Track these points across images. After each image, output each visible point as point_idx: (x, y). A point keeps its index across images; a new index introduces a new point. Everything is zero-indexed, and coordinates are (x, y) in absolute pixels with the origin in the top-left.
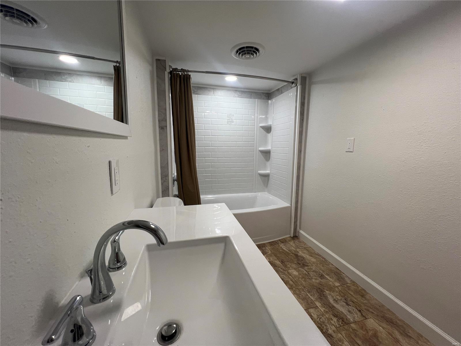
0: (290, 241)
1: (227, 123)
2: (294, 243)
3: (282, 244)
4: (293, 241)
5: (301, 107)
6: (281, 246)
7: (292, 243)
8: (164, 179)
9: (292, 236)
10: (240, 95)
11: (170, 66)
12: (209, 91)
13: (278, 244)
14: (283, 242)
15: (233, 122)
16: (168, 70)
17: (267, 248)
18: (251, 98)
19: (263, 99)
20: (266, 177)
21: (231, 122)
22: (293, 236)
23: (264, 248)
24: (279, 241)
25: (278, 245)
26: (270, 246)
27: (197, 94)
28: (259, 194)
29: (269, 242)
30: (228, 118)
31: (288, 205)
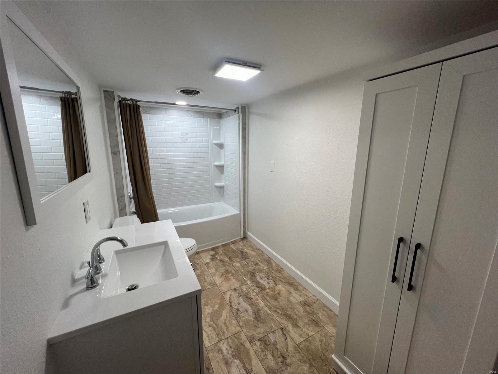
0: (239, 241)
1: (182, 141)
2: (243, 242)
3: (233, 245)
4: (242, 241)
5: (243, 132)
6: (231, 246)
7: (241, 243)
8: (120, 199)
9: (242, 237)
10: (193, 114)
11: (119, 96)
12: (161, 111)
13: (229, 245)
14: (233, 243)
15: (188, 139)
16: (117, 100)
17: (220, 249)
18: (204, 118)
19: (215, 118)
20: (222, 188)
21: (185, 140)
22: (243, 238)
23: (217, 250)
24: (231, 243)
26: (222, 248)
27: (148, 114)
28: (216, 204)
29: (222, 245)
30: (182, 136)
31: (238, 212)
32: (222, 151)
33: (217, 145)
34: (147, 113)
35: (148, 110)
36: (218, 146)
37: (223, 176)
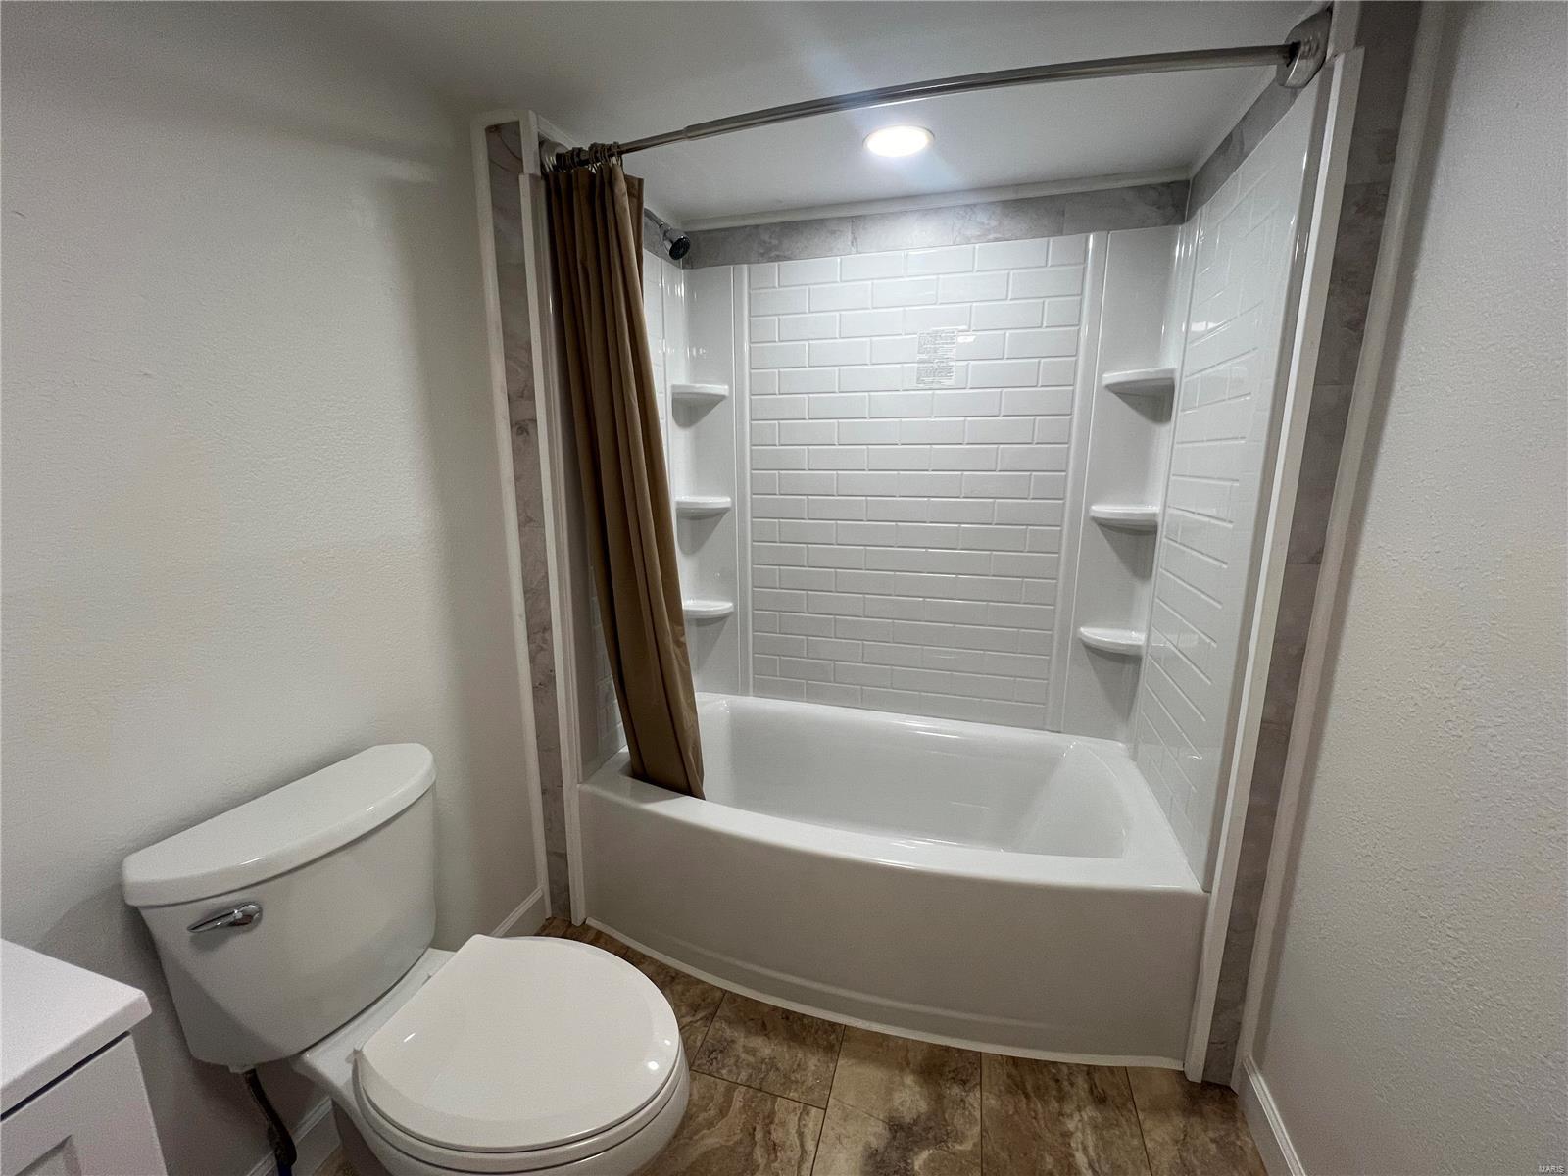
0: (1158, 1108)
1: (923, 382)
2: (1183, 1142)
3: (1089, 1112)
4: (1179, 1121)
6: (1071, 1125)
7: (1161, 1135)
8: (539, 636)
9: (1195, 1075)
10: (994, 223)
12: (833, 233)
13: (1062, 1098)
14: (1100, 1100)
15: (949, 371)
16: (530, 166)
17: (974, 1098)
18: (1060, 232)
19: (1142, 224)
21: (934, 373)
22: (1206, 1085)
23: (956, 1090)
24: (1081, 1082)
25: (1054, 1105)
26: (999, 1096)
27: (778, 258)
29: (1015, 1061)
30: (924, 356)
31: (1187, 881)
32: (1164, 432)
33: (1126, 392)
34: (773, 254)
35: (775, 242)
36: (1131, 404)
37: (1144, 592)
